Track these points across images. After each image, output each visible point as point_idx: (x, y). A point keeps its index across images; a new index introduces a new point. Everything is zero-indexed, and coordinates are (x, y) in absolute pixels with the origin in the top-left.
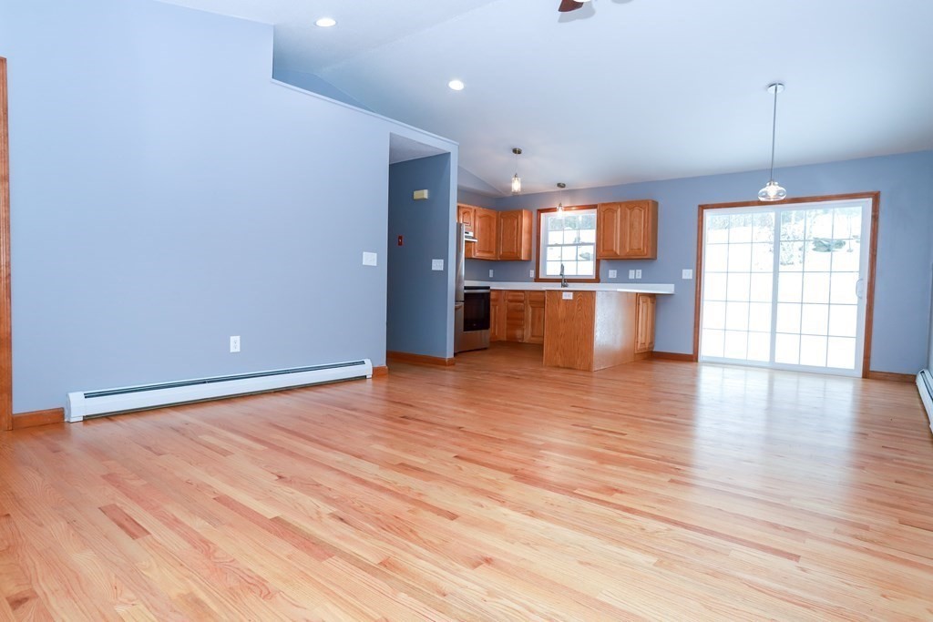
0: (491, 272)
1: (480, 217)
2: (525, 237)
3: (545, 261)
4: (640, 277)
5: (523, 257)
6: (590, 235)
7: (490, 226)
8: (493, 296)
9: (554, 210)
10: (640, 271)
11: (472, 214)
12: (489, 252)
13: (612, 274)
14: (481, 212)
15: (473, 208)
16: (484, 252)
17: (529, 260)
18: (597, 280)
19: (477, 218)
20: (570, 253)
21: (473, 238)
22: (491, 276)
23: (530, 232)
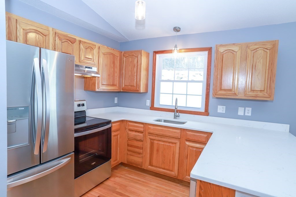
0: (116, 99)
1: (104, 54)
2: (143, 73)
3: (159, 93)
4: (250, 114)
5: (142, 90)
6: (201, 75)
7: (114, 63)
8: (114, 127)
9: (170, 51)
10: (250, 109)
11: (95, 51)
12: (113, 85)
13: (221, 109)
14: (105, 49)
15: (98, 45)
16: (108, 85)
17: (146, 92)
18: (206, 113)
19: (101, 54)
20: (180, 88)
21: (97, 73)
22: (116, 102)
23: (147, 70)
